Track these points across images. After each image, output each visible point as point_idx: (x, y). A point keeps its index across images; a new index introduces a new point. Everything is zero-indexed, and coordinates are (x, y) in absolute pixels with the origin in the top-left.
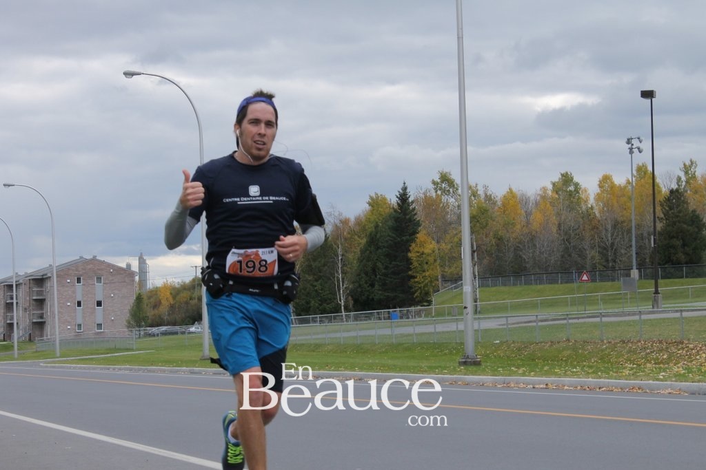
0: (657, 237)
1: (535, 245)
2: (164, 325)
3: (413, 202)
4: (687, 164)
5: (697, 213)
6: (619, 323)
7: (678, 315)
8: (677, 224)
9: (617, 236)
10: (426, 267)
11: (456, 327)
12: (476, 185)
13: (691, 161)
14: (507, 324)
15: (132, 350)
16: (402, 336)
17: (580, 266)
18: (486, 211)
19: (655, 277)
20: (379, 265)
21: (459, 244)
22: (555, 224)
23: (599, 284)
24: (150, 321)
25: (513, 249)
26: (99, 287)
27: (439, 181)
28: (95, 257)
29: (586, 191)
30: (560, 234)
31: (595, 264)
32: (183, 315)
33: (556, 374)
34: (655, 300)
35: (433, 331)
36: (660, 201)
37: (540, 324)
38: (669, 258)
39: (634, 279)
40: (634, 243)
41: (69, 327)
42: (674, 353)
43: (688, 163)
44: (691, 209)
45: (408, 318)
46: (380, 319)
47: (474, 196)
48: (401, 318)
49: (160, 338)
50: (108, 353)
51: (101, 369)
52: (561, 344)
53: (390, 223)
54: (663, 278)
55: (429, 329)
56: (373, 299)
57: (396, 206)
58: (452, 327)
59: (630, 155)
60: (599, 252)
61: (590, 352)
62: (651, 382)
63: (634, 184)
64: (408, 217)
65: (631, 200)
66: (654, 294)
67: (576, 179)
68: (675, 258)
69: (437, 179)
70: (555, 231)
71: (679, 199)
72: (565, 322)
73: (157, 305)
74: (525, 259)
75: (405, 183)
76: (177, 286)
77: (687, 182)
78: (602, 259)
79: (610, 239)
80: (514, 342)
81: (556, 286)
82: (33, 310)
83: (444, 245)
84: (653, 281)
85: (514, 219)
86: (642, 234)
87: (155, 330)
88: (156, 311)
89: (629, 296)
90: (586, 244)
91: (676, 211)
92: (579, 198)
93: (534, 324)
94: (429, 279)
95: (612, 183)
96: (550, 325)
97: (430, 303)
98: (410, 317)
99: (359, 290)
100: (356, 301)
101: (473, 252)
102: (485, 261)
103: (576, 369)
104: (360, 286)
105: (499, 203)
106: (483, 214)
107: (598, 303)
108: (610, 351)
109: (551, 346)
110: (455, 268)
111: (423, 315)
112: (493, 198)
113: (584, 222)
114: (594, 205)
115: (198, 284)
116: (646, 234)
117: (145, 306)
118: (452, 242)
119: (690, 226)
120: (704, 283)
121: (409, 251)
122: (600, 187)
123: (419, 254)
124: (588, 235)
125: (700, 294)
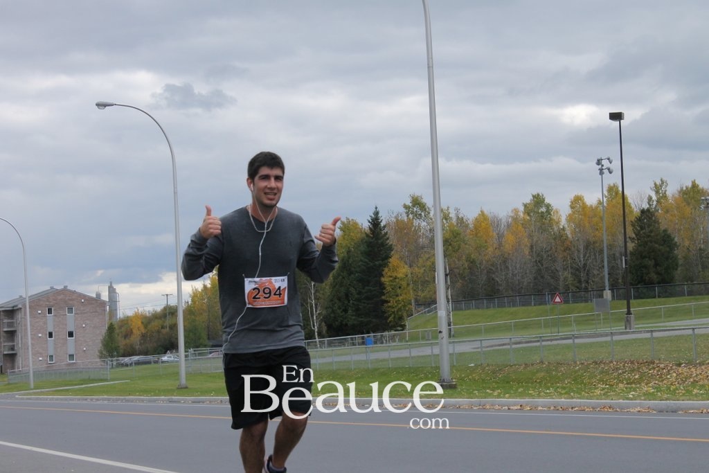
0: (629, 258)
1: (507, 267)
2: (136, 355)
3: (385, 227)
5: (669, 232)
6: (591, 345)
7: (648, 335)
8: (649, 243)
9: (590, 257)
10: (399, 291)
11: (430, 351)
12: (448, 207)
13: (662, 180)
14: (482, 347)
15: (106, 380)
16: (377, 361)
17: (552, 287)
18: (459, 234)
19: (628, 298)
20: (352, 289)
21: (433, 268)
22: (526, 246)
23: (572, 305)
24: (122, 351)
25: (485, 271)
26: (70, 317)
27: (410, 205)
28: (65, 287)
29: (557, 212)
30: (532, 256)
31: (567, 285)
32: (155, 344)
33: (531, 396)
34: (627, 320)
35: (408, 355)
36: (631, 222)
37: (514, 346)
38: (642, 277)
39: (606, 300)
40: (606, 263)
41: (41, 359)
42: (645, 372)
43: (658, 182)
44: (662, 228)
45: (382, 343)
46: (354, 344)
47: (446, 219)
48: (375, 343)
49: (134, 367)
50: (82, 384)
51: (79, 400)
52: (535, 366)
53: (363, 248)
54: (636, 298)
55: (404, 353)
56: (346, 325)
57: (368, 231)
58: (427, 351)
59: (600, 176)
60: (572, 273)
61: (563, 374)
62: (621, 401)
63: (605, 204)
64: (380, 241)
65: (602, 220)
66: (627, 314)
67: (547, 201)
68: (647, 278)
69: (409, 203)
70: (527, 253)
71: (650, 218)
72: (538, 344)
73: (128, 334)
74: (498, 282)
75: (376, 208)
76: (148, 314)
77: (658, 201)
78: (575, 280)
79: (582, 259)
80: (488, 365)
81: (529, 308)
82: (4, 342)
83: (416, 269)
84: (625, 302)
85: (486, 242)
86: (614, 255)
87: (127, 360)
88: (127, 341)
89: (602, 317)
90: (559, 266)
91: (647, 231)
92: (551, 219)
93: (509, 347)
94: (402, 303)
95: (584, 203)
96: (524, 348)
97: (403, 327)
98: (385, 342)
99: (332, 315)
100: (329, 327)
101: (446, 275)
102: (459, 285)
103: (549, 390)
104: (333, 312)
105: (471, 226)
106: (455, 237)
107: (571, 325)
108: (583, 371)
109: (525, 368)
110: (429, 291)
111: (397, 340)
112: (465, 221)
113: (556, 244)
114: (566, 226)
115: (170, 312)
116: (618, 255)
117: (116, 336)
118: (424, 266)
119: (662, 245)
120: (677, 303)
121: (382, 275)
122: (572, 207)
123: (391, 279)
124: (561, 256)
125: (673, 314)
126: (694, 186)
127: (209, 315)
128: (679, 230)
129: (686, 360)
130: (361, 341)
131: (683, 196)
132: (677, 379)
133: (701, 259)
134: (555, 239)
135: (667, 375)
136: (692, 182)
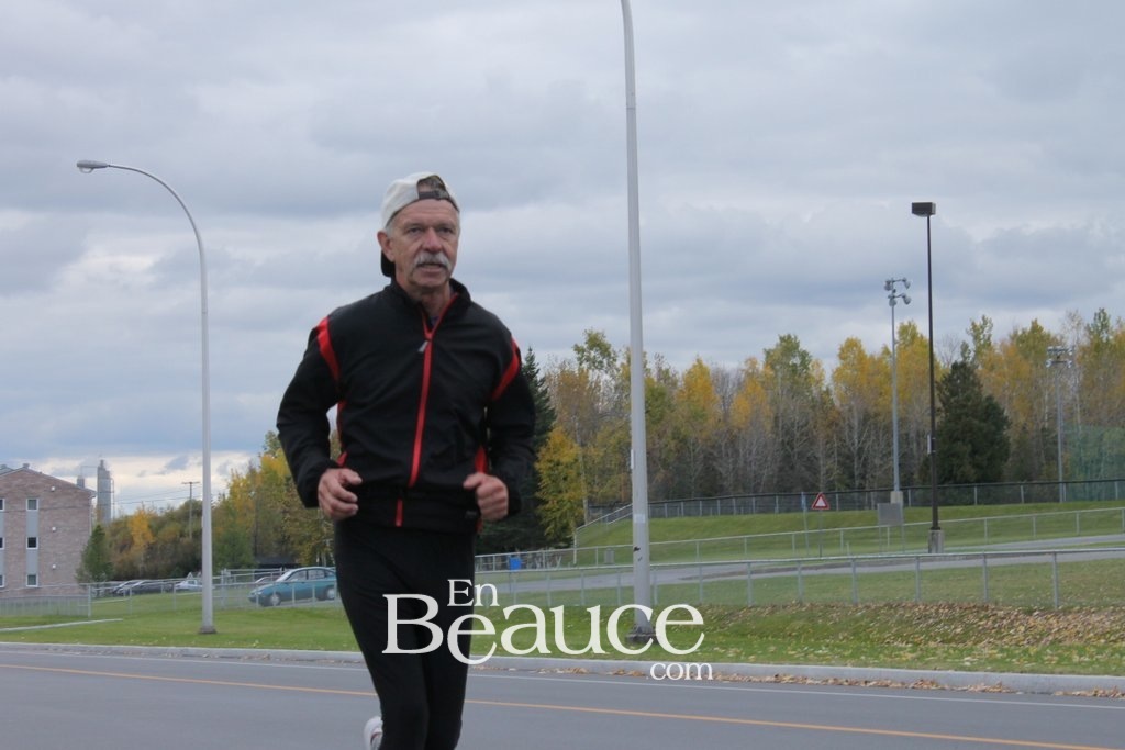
0: (936, 438)
1: (737, 452)
2: (139, 578)
3: (543, 380)
4: (978, 324)
5: (995, 400)
6: (880, 576)
7: (978, 563)
8: (963, 417)
9: (869, 437)
10: (563, 485)
11: (616, 581)
13: (983, 318)
14: (701, 577)
15: (85, 618)
16: (527, 595)
17: (810, 484)
18: (662, 395)
19: (932, 503)
21: (619, 450)
22: (768, 417)
23: (839, 514)
24: (115, 571)
25: (702, 456)
26: (32, 515)
27: (585, 346)
28: (26, 466)
29: (818, 365)
30: (777, 434)
31: (831, 482)
32: (169, 562)
33: (791, 659)
34: (933, 539)
35: (577, 587)
36: (936, 382)
37: (755, 576)
38: (951, 471)
39: (896, 506)
40: (895, 447)
42: (973, 624)
43: (979, 322)
44: (986, 392)
45: (535, 567)
46: (489, 568)
48: (524, 567)
49: (132, 598)
50: (45, 624)
51: (35, 649)
52: (789, 609)
54: (945, 504)
55: (573, 584)
58: (609, 582)
59: (890, 308)
60: (839, 462)
61: (835, 623)
62: (950, 672)
63: (897, 355)
65: (890, 379)
66: (933, 528)
67: (803, 347)
68: (958, 473)
69: (583, 343)
70: (769, 428)
71: (965, 378)
72: (795, 573)
73: (126, 545)
74: (721, 474)
75: (530, 350)
76: (159, 514)
77: (978, 352)
78: (844, 473)
79: (856, 441)
80: (711, 607)
81: (771, 516)
83: (593, 450)
84: (929, 510)
85: (704, 409)
86: (907, 434)
87: (123, 585)
88: (125, 556)
89: (888, 534)
90: (819, 450)
91: (961, 398)
92: (808, 377)
93: (744, 577)
94: (569, 505)
95: (861, 352)
96: (766, 579)
97: (569, 542)
98: (539, 565)
102: (660, 476)
105: (681, 384)
106: (657, 400)
107: (839, 545)
108: (868, 620)
109: (772, 612)
110: (611, 487)
111: (559, 563)
112: (671, 375)
113: (816, 415)
114: (832, 387)
115: (193, 510)
116: (912, 435)
117: (107, 546)
118: (605, 446)
119: (985, 421)
120: (1008, 512)
121: (537, 459)
122: (842, 356)
123: (551, 465)
124: (822, 435)
125: (999, 531)
126: (1036, 328)
127: (257, 517)
128: (1011, 398)
129: (1041, 605)
130: (500, 563)
131: (1018, 344)
132: (1026, 636)
133: (1044, 445)
134: (813, 407)
135: (1010, 629)
136: (1033, 323)
